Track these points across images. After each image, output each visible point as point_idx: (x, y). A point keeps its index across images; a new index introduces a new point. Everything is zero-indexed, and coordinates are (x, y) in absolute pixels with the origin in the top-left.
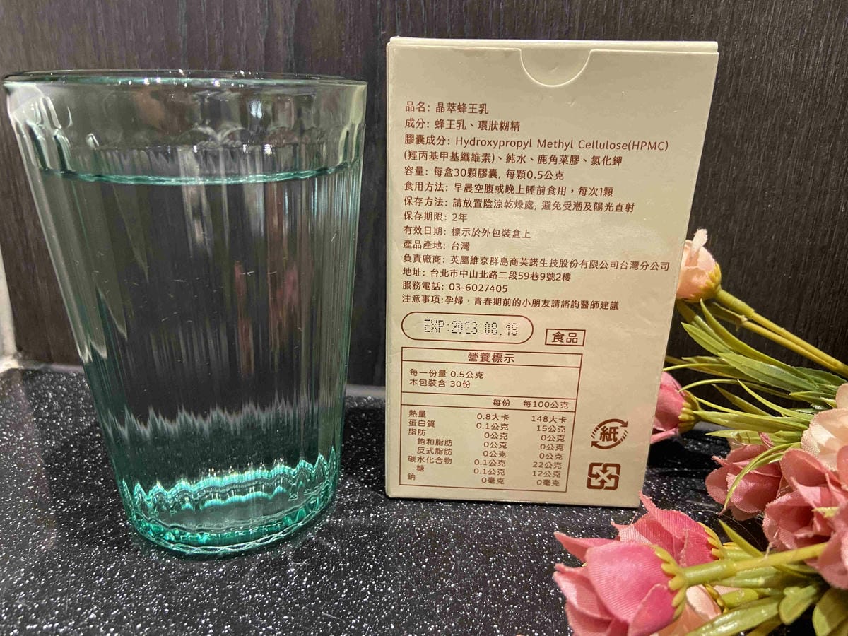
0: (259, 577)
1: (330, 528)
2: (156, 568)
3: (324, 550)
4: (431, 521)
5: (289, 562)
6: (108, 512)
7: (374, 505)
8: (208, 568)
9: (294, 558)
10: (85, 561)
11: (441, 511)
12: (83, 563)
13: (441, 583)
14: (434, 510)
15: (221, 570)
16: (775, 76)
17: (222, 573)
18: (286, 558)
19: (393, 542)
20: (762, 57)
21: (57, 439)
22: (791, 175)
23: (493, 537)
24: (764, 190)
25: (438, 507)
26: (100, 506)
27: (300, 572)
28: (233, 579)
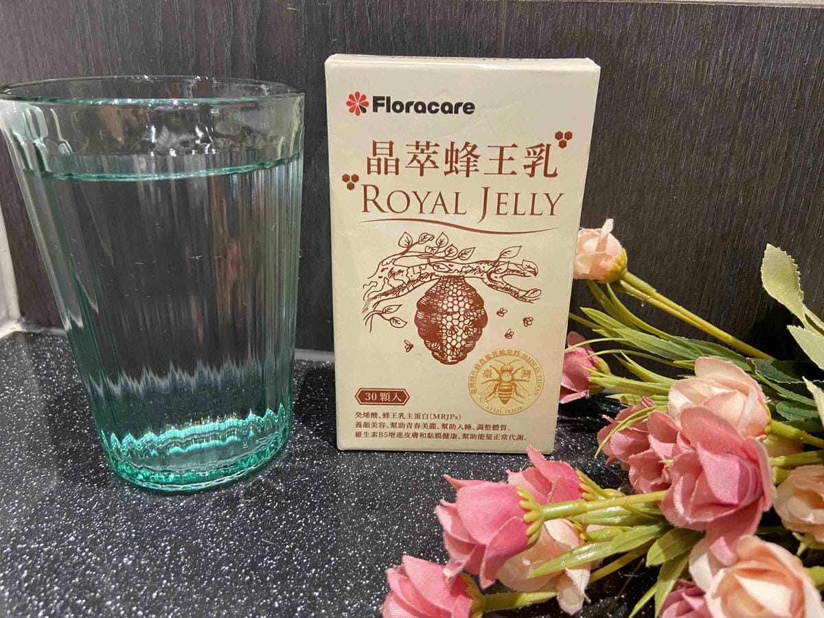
0: (213, 510)
1: (278, 472)
2: (128, 502)
3: (270, 489)
4: (365, 468)
5: (239, 499)
6: (91, 456)
7: (318, 454)
8: (171, 502)
9: (245, 496)
10: (69, 495)
11: (375, 459)
12: (67, 497)
13: (366, 518)
14: (370, 459)
15: (182, 504)
16: (679, 82)
17: (182, 507)
18: (237, 496)
19: (329, 484)
20: (667, 65)
21: (52, 394)
22: (693, 170)
23: (416, 481)
24: (670, 183)
25: (373, 456)
26: (85, 450)
27: (248, 507)
28: (191, 512)
